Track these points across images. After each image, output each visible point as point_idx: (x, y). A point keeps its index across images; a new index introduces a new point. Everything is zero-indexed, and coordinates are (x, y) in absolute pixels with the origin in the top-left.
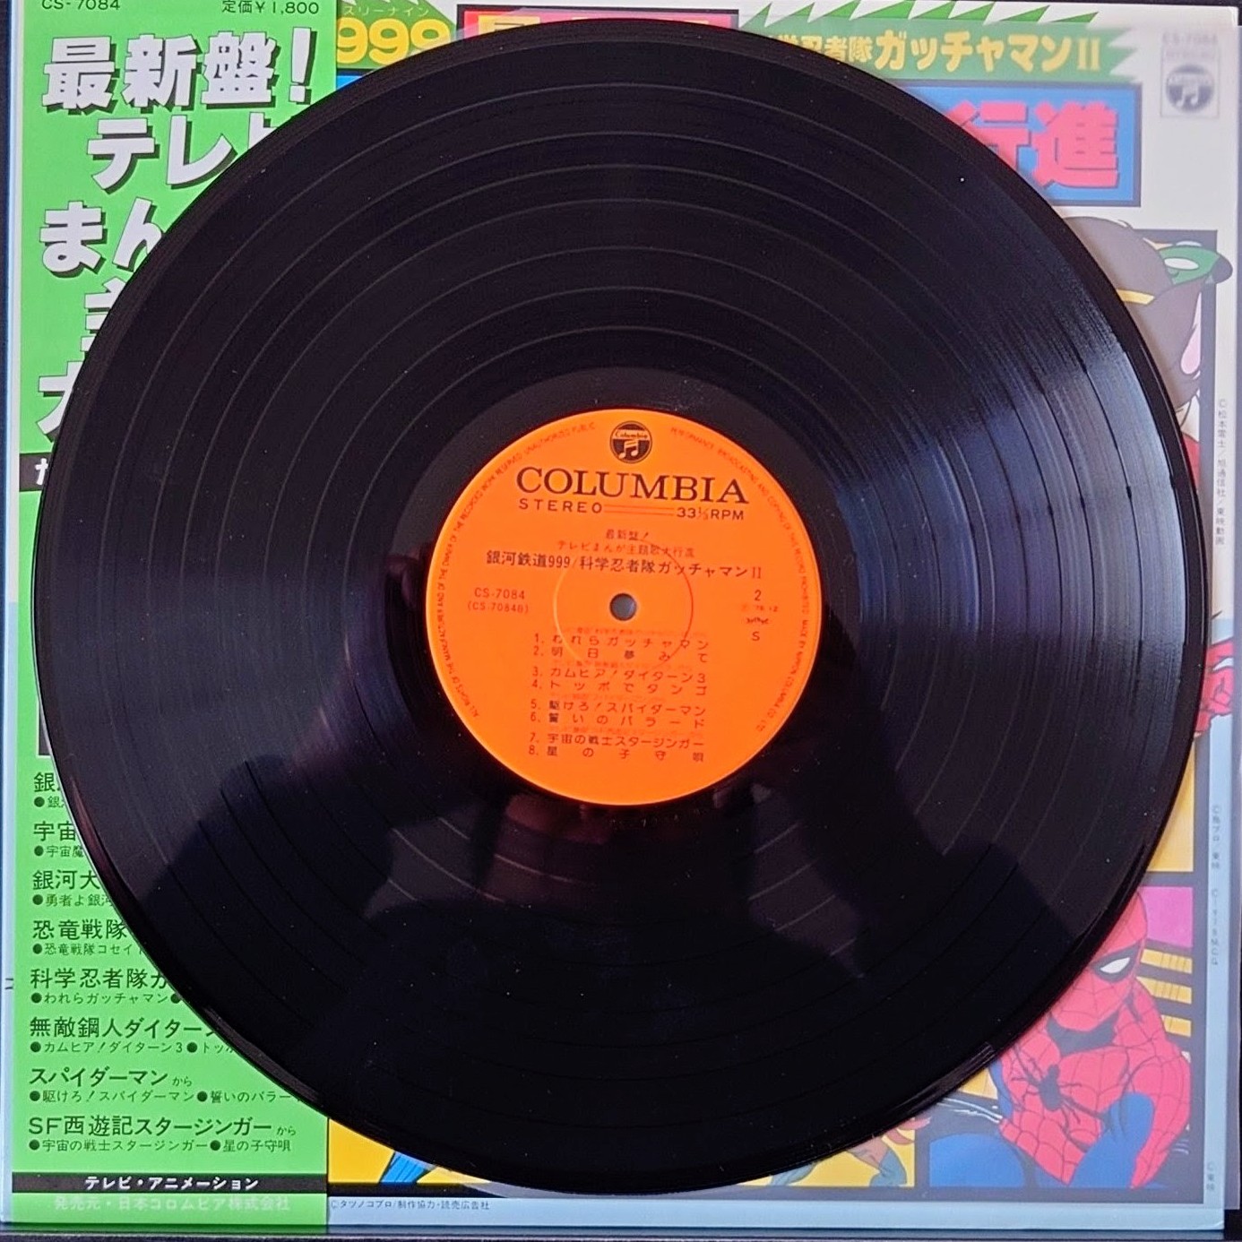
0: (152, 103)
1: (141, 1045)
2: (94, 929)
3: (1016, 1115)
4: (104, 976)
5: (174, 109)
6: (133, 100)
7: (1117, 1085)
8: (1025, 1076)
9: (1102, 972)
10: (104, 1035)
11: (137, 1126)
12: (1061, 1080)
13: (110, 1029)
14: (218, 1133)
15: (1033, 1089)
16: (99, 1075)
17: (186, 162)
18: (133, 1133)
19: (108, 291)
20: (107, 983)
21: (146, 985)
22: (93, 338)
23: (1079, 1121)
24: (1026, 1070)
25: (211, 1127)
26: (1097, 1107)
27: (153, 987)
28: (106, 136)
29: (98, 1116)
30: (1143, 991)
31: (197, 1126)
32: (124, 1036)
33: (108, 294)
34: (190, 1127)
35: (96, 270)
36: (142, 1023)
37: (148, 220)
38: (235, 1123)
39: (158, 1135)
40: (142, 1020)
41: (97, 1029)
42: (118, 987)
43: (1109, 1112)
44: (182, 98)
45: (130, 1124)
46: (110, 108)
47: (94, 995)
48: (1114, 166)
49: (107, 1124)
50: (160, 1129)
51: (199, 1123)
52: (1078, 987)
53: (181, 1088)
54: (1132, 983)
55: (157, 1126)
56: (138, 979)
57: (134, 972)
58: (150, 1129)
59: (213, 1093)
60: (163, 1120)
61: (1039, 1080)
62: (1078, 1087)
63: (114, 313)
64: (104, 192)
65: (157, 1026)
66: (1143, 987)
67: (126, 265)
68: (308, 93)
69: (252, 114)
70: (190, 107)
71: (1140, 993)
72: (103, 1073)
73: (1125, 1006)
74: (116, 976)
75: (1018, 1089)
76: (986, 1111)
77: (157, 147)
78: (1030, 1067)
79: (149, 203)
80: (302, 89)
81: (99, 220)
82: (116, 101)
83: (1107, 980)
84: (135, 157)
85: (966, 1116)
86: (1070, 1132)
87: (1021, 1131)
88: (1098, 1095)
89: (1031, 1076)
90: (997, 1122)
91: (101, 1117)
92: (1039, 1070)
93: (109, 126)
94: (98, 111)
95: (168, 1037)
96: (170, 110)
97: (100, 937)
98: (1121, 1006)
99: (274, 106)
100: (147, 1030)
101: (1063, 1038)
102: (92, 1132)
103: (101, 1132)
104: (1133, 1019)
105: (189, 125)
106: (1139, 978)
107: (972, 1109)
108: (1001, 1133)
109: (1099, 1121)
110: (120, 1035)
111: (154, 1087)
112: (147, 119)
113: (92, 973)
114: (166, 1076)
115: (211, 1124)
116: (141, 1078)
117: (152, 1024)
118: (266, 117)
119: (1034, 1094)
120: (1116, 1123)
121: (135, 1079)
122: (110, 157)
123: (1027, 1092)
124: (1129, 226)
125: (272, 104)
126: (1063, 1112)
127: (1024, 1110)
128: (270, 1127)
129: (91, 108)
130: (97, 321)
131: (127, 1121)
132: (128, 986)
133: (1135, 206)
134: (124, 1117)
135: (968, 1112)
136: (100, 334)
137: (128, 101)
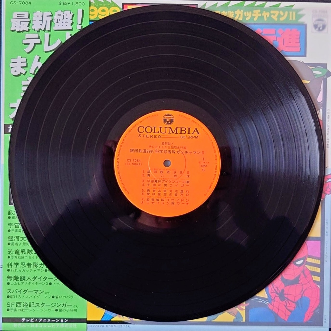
0: (40, 29)
1: (37, 283)
2: (24, 252)
3: (272, 302)
4: (27, 264)
5: (46, 31)
6: (35, 29)
7: (300, 294)
8: (275, 292)
9: (296, 264)
10: (27, 280)
11: (35, 305)
12: (285, 293)
13: (28, 279)
14: (57, 307)
15: (277, 295)
16: (25, 291)
17: (49, 45)
18: (35, 307)
19: (28, 80)
20: (28, 266)
21: (38, 267)
22: (24, 93)
23: (290, 304)
24: (275, 290)
25: (56, 305)
26: (294, 300)
27: (40, 267)
28: (27, 39)
29: (25, 302)
30: (307, 269)
31: (52, 305)
32: (32, 281)
33: (28, 81)
34: (50, 305)
35: (25, 75)
36: (37, 277)
37: (39, 61)
38: (62, 304)
39: (41, 307)
40: (37, 276)
41: (25, 279)
42: (31, 267)
43: (298, 301)
44: (48, 28)
45: (34, 304)
46: (28, 31)
47: (24, 269)
48: (299, 46)
49: (28, 304)
50: (42, 306)
51: (52, 304)
52: (289, 268)
53: (48, 295)
54: (304, 267)
55: (41, 305)
56: (36, 265)
57: (35, 263)
58: (39, 306)
59: (56, 296)
60: (43, 303)
61: (279, 293)
62: (289, 295)
63: (30, 86)
64: (27, 54)
65: (41, 278)
66: (307, 268)
67: (33, 73)
68: (82, 27)
69: (67, 33)
70: (50, 31)
71: (306, 269)
72: (27, 291)
73: (302, 273)
74: (30, 264)
75: (273, 295)
76: (265, 301)
77: (41, 41)
78: (276, 289)
79: (39, 56)
80: (80, 25)
81: (26, 61)
82: (30, 29)
83: (297, 266)
84: (35, 44)
85: (259, 302)
86: (287, 307)
87: (274, 307)
88: (295, 297)
89: (276, 292)
90: (268, 304)
91: (26, 302)
92: (279, 290)
93: (28, 35)
94: (25, 32)
95: (44, 281)
96: (45, 31)
97: (26, 254)
98: (301, 273)
99: (73, 30)
100: (38, 279)
101: (285, 282)
102: (24, 306)
103: (26, 306)
104: (304, 277)
105: (50, 35)
106: (306, 266)
107: (261, 301)
108: (268, 307)
109: (295, 304)
110: (31, 280)
111: (40, 294)
112: (38, 34)
113: (24, 264)
114: (43, 291)
115: (56, 304)
116: (37, 292)
117: (40, 277)
118: (71, 33)
119: (278, 297)
120: (300, 305)
121: (35, 292)
122: (28, 44)
123: (276, 296)
124: (303, 62)
125: (72, 30)
126: (285, 302)
127: (275, 301)
128: (71, 305)
129: (24, 31)
130: (25, 88)
131: (33, 303)
132: (33, 267)
133: (305, 57)
134: (32, 302)
135: (259, 301)
136: (26, 92)
137: (33, 29)
